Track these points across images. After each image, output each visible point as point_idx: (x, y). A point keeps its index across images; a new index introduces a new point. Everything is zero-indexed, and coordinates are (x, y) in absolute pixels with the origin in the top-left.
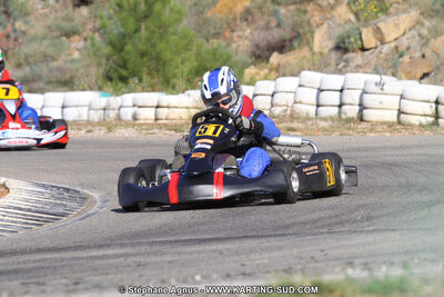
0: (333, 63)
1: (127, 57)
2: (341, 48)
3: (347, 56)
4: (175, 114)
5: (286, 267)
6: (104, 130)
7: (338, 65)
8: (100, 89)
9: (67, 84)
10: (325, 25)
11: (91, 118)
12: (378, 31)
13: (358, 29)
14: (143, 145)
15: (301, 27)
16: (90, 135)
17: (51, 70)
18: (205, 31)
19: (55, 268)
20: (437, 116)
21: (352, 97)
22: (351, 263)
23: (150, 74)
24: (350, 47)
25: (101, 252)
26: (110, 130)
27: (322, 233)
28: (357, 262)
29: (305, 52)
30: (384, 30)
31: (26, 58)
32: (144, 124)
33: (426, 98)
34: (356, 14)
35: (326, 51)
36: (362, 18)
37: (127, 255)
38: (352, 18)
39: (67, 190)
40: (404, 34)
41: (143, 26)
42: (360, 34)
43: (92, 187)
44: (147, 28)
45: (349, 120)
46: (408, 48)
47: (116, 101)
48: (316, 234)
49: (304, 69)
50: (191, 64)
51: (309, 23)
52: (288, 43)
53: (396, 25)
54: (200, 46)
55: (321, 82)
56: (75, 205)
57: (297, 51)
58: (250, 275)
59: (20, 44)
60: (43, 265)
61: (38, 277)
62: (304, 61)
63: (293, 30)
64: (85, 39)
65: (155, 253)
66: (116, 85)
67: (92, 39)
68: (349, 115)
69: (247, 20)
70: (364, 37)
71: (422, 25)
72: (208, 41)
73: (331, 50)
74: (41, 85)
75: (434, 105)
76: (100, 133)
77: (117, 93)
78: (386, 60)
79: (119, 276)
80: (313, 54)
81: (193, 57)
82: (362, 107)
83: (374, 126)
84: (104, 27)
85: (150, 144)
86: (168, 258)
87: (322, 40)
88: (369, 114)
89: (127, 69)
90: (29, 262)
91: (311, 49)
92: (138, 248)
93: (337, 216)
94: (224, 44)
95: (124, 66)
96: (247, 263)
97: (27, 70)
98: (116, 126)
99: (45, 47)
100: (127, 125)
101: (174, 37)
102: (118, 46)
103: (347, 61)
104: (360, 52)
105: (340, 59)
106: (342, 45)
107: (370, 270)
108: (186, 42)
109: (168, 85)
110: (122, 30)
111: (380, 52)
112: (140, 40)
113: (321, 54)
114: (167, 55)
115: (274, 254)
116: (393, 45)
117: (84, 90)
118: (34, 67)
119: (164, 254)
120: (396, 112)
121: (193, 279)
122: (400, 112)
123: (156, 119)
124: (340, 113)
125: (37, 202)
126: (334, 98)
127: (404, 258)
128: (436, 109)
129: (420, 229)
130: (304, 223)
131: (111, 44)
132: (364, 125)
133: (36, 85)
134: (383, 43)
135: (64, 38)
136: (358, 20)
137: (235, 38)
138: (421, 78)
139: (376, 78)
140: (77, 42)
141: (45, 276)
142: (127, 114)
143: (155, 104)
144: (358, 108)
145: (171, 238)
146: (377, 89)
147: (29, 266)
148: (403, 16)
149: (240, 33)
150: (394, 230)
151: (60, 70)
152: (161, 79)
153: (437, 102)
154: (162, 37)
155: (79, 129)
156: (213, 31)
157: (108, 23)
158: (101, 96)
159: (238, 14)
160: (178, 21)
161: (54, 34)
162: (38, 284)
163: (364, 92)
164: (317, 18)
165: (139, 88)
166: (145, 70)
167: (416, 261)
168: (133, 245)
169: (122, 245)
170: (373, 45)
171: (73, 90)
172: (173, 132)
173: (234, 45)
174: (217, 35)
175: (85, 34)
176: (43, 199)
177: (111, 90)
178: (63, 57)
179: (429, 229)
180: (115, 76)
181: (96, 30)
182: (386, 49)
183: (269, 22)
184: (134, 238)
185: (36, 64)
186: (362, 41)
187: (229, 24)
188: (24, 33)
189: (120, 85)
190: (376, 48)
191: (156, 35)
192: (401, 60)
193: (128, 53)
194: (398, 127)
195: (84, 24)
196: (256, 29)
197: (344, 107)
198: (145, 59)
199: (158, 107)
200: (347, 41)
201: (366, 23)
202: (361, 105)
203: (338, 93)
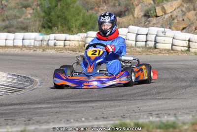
0: (143, 22)
1: (52, 18)
2: (147, 15)
3: (149, 19)
4: (73, 44)
5: (122, 115)
6: (41, 50)
7: (145, 23)
8: (40, 32)
9: (25, 29)
10: (140, 5)
11: (35, 45)
12: (163, 8)
13: (154, 7)
14: (58, 57)
15: (129, 6)
16: (35, 52)
17: (18, 23)
18: (87, 7)
19: (19, 113)
20: (189, 47)
21: (152, 38)
22: (151, 114)
23: (61, 25)
24: (151, 15)
25: (40, 106)
26: (44, 50)
27: (138, 99)
28: (154, 113)
29: (131, 17)
30: (166, 8)
31: (7, 17)
32: (59, 48)
33: (184, 39)
34: (154, 1)
35: (140, 17)
36: (156, 3)
37: (52, 108)
38: (152, 2)
39: (25, 77)
40: (175, 10)
41: (59, 4)
42: (155, 9)
43: (36, 76)
44: (60, 5)
45: (150, 48)
46: (177, 16)
47: (47, 37)
48: (135, 100)
49: (130, 25)
50: (80, 21)
51: (133, 3)
52: (123, 13)
53: (171, 6)
54: (84, 13)
55: (138, 31)
56: (28, 84)
57: (127, 16)
58: (106, 118)
59: (4, 11)
60: (14, 111)
61: (12, 117)
62: (131, 21)
63: (126, 7)
64: (33, 9)
65: (64, 107)
66: (47, 30)
67: (36, 9)
68: (150, 46)
69: (105, 2)
70: (157, 11)
71: (183, 6)
72: (88, 11)
73: (142, 16)
74: (13, 29)
75: (188, 42)
76: (39, 52)
77: (47, 34)
78: (167, 21)
79: (48, 117)
80: (134, 18)
81: (81, 18)
82: (156, 42)
83: (161, 51)
84: (41, 4)
85: (62, 57)
86: (70, 109)
87: (138, 12)
88: (159, 46)
89: (52, 23)
90: (7, 109)
91: (133, 16)
92: (56, 104)
93: (144, 92)
94: (95, 13)
95: (50, 21)
96: (105, 112)
97: (7, 22)
98: (47, 48)
99: (15, 12)
100: (51, 48)
101: (74, 9)
102: (48, 12)
103: (149, 21)
104: (155, 18)
105: (146, 21)
106: (147, 14)
107: (159, 117)
108: (78, 12)
109: (70, 31)
110: (50, 5)
111: (164, 18)
112: (58, 10)
113: (138, 18)
114: (69, 17)
115: (117, 108)
116: (170, 15)
117: (32, 32)
118: (10, 21)
119: (67, 107)
120: (171, 45)
121: (81, 119)
122: (173, 45)
123: (65, 46)
124: (146, 45)
125: (11, 82)
126: (143, 38)
127: (175, 112)
128: (189, 44)
129: (181, 98)
130: (130, 95)
131: (45, 12)
132: (156, 50)
133: (11, 29)
134: (165, 13)
135: (24, 9)
136: (155, 3)
137: (100, 10)
138: (182, 30)
139: (162, 29)
140: (29, 10)
141: (15, 116)
142: (52, 43)
143: (64, 39)
144: (154, 43)
145: (71, 100)
146: (162, 35)
147: (7, 111)
148: (175, 2)
149: (102, 8)
150: (170, 99)
151: (22, 22)
152: (67, 28)
153: (189, 41)
154: (67, 9)
155: (30, 50)
156: (90, 7)
157: (43, 2)
158: (40, 35)
160: (75, 2)
161: (20, 7)
162: (12, 120)
163: (157, 36)
164: (136, 2)
165: (57, 32)
166: (59, 24)
167: (180, 113)
168: (54, 103)
169: (49, 103)
170: (161, 15)
171: (28, 32)
172: (72, 52)
173: (99, 13)
174: (92, 9)
175: (33, 7)
176: (14, 81)
177: (45, 32)
178: (23, 17)
179: (186, 98)
180: (46, 26)
181: (38, 5)
182: (167, 16)
183: (115, 3)
184: (54, 100)
185: (11, 20)
186: (156, 13)
187: (97, 4)
188: (6, 6)
189: (49, 30)
190: (162, 16)
191: (65, 8)
192: (173, 21)
193: (52, 16)
194: (172, 51)
195: (33, 2)
196: (109, 6)
197: (148, 42)
198: (60, 19)
199: (65, 40)
200: (149, 12)
201: (158, 4)
202: (155, 41)
203: (145, 36)
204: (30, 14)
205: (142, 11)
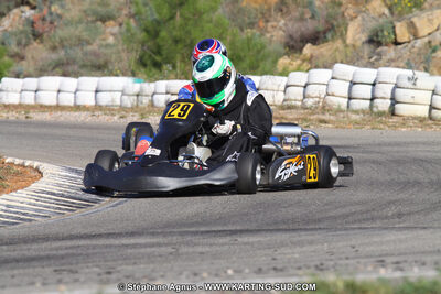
0: (366, 56)
1: (161, 43)
2: (375, 41)
3: (379, 49)
5: (318, 263)
6: (137, 116)
7: (370, 58)
8: (133, 74)
9: (100, 68)
10: (359, 18)
11: (124, 103)
12: (411, 26)
13: (392, 23)
15: (336, 19)
16: (122, 120)
17: (85, 54)
18: (239, 20)
21: (385, 91)
22: (383, 262)
23: (183, 61)
24: (383, 40)
26: (143, 117)
29: (338, 44)
30: (418, 25)
31: (61, 41)
34: (390, 8)
35: (359, 44)
36: (396, 13)
38: (387, 11)
40: (437, 30)
41: (178, 14)
42: (394, 27)
44: (181, 15)
45: (381, 114)
46: (440, 44)
47: (149, 87)
49: (337, 62)
51: (343, 15)
52: (322, 35)
53: (430, 21)
54: (235, 35)
55: (354, 75)
57: (330, 43)
59: (56, 27)
62: (338, 53)
63: (327, 22)
64: (121, 25)
66: (150, 71)
67: (128, 24)
68: (381, 109)
69: (281, 11)
70: (398, 32)
72: (242, 30)
73: (364, 43)
74: (75, 68)
76: (133, 119)
77: (151, 79)
78: (419, 54)
80: (347, 46)
82: (394, 101)
83: (406, 120)
84: (138, 13)
87: (355, 33)
88: (400, 108)
89: (161, 55)
91: (344, 41)
94: (258, 33)
95: (158, 52)
97: (62, 53)
98: (149, 112)
99: (80, 31)
100: (159, 111)
101: (210, 25)
102: (152, 32)
103: (379, 54)
104: (393, 47)
105: (373, 52)
106: (375, 38)
108: (220, 31)
110: (156, 16)
111: (413, 47)
112: (174, 27)
113: (354, 46)
116: (426, 39)
117: (117, 75)
118: (69, 51)
120: (428, 107)
122: (432, 107)
124: (371, 106)
125: (70, 187)
126: (366, 91)
127: (436, 258)
131: (146, 30)
132: (395, 119)
133: (70, 69)
134: (416, 37)
135: (99, 23)
136: (392, 13)
137: (269, 29)
139: (409, 73)
140: (112, 27)
141: (78, 263)
142: (160, 100)
144: (389, 102)
146: (409, 85)
148: (437, 12)
149: (274, 24)
151: (95, 54)
154: (196, 25)
155: (112, 114)
156: (247, 21)
157: (143, 10)
158: (135, 82)
159: (273, 4)
160: (213, 9)
161: (90, 19)
163: (397, 86)
164: (350, 11)
165: (173, 76)
166: (178, 57)
170: (406, 39)
173: (268, 35)
174: (252, 25)
175: (120, 20)
176: (75, 184)
177: (145, 76)
178: (98, 41)
180: (149, 62)
181: (133, 16)
182: (419, 43)
183: (303, 13)
185: (71, 47)
186: (395, 35)
187: (262, 14)
188: (60, 16)
189: (154, 71)
190: (409, 42)
191: (191, 22)
192: (434, 55)
193: (162, 39)
194: (430, 122)
195: (120, 9)
196: (291, 19)
197: (375, 101)
198: (180, 46)
200: (380, 34)
201: (400, 17)
202: (393, 99)
203: (371, 87)
204: (113, 35)
205: (363, 31)
